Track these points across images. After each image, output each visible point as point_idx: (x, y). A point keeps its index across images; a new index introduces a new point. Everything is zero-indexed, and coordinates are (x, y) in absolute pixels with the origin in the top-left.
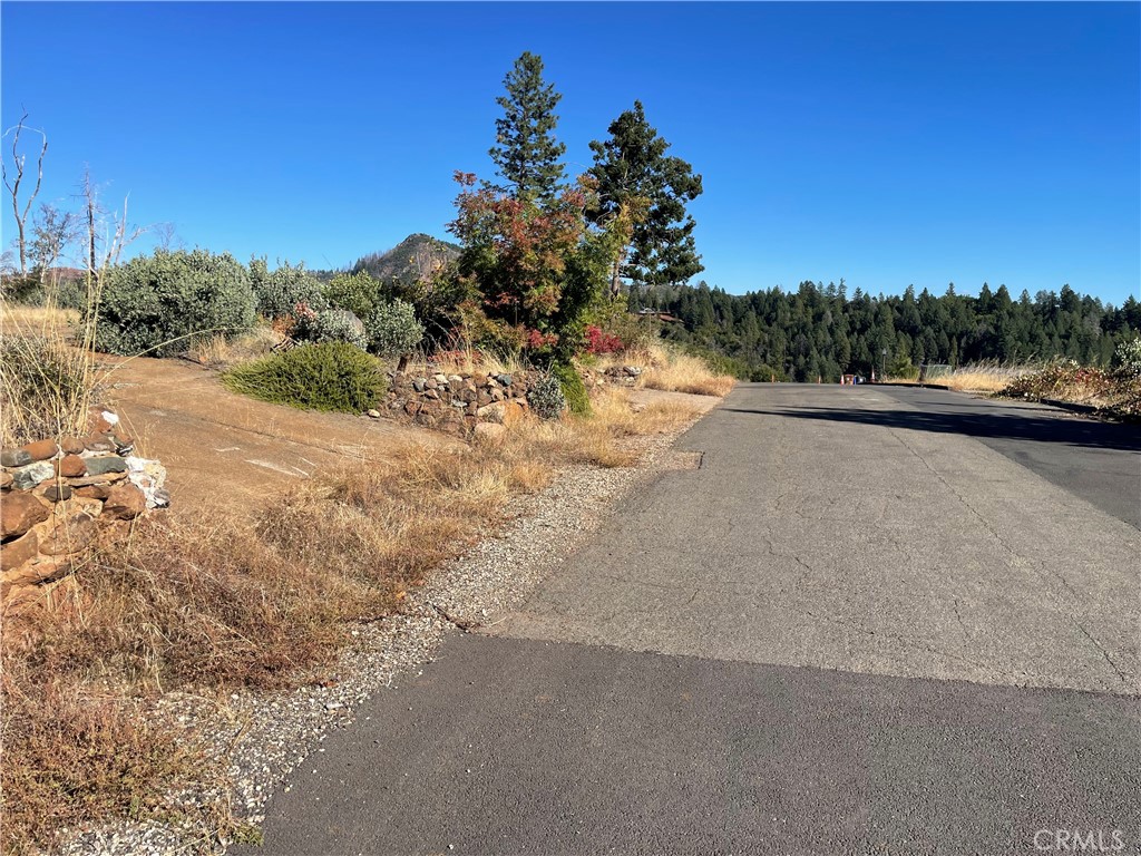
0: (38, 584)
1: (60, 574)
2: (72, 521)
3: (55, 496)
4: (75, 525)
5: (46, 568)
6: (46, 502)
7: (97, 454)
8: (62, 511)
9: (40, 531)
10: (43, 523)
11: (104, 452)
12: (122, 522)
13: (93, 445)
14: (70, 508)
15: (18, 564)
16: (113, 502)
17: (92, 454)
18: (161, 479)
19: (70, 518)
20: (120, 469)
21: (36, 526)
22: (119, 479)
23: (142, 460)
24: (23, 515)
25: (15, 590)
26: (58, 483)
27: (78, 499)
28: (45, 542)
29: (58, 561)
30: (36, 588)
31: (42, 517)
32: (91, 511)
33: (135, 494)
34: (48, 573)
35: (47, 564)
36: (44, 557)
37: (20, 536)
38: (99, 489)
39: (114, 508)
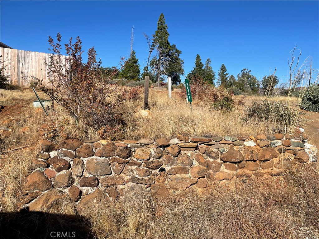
0: (272, 175)
1: (279, 174)
2: (284, 160)
3: (281, 151)
4: (285, 161)
5: (275, 172)
6: (278, 152)
7: (296, 140)
8: (282, 156)
9: (275, 160)
10: (276, 158)
11: (298, 140)
12: (300, 164)
13: (295, 138)
14: (285, 155)
15: (267, 168)
16: (298, 156)
17: (294, 140)
18: (316, 152)
19: (284, 158)
20: (302, 146)
21: (274, 159)
22: (301, 150)
23: (310, 145)
24: (270, 155)
25: (265, 175)
26: (282, 147)
27: (287, 153)
28: (276, 164)
29: (279, 170)
30: (271, 177)
31: (276, 156)
32: (291, 158)
33: (306, 155)
34: (275, 173)
35: (275, 170)
36: (275, 168)
37: (269, 161)
38: (294, 152)
39: (298, 158)
